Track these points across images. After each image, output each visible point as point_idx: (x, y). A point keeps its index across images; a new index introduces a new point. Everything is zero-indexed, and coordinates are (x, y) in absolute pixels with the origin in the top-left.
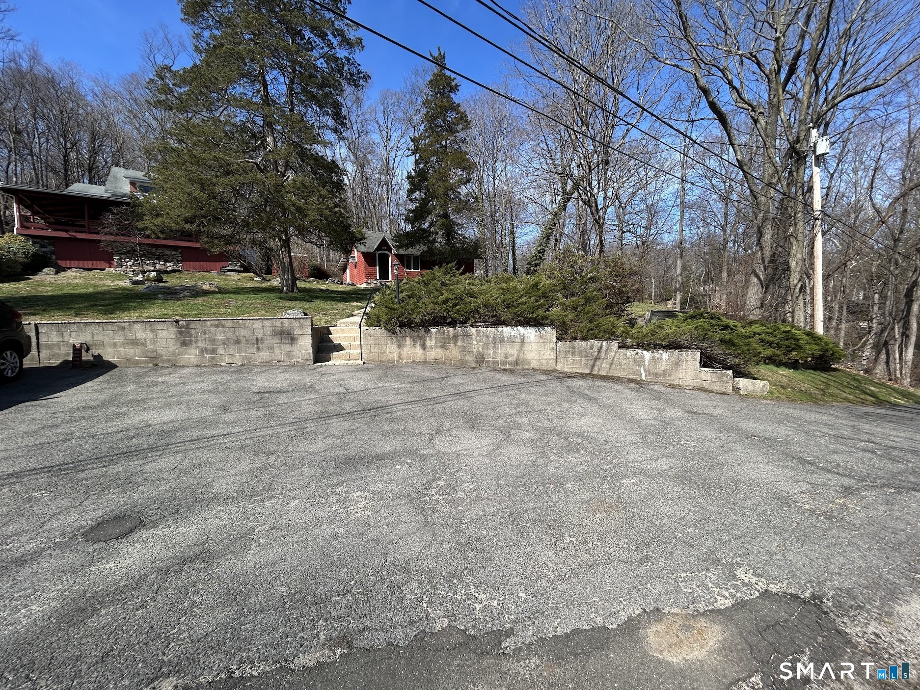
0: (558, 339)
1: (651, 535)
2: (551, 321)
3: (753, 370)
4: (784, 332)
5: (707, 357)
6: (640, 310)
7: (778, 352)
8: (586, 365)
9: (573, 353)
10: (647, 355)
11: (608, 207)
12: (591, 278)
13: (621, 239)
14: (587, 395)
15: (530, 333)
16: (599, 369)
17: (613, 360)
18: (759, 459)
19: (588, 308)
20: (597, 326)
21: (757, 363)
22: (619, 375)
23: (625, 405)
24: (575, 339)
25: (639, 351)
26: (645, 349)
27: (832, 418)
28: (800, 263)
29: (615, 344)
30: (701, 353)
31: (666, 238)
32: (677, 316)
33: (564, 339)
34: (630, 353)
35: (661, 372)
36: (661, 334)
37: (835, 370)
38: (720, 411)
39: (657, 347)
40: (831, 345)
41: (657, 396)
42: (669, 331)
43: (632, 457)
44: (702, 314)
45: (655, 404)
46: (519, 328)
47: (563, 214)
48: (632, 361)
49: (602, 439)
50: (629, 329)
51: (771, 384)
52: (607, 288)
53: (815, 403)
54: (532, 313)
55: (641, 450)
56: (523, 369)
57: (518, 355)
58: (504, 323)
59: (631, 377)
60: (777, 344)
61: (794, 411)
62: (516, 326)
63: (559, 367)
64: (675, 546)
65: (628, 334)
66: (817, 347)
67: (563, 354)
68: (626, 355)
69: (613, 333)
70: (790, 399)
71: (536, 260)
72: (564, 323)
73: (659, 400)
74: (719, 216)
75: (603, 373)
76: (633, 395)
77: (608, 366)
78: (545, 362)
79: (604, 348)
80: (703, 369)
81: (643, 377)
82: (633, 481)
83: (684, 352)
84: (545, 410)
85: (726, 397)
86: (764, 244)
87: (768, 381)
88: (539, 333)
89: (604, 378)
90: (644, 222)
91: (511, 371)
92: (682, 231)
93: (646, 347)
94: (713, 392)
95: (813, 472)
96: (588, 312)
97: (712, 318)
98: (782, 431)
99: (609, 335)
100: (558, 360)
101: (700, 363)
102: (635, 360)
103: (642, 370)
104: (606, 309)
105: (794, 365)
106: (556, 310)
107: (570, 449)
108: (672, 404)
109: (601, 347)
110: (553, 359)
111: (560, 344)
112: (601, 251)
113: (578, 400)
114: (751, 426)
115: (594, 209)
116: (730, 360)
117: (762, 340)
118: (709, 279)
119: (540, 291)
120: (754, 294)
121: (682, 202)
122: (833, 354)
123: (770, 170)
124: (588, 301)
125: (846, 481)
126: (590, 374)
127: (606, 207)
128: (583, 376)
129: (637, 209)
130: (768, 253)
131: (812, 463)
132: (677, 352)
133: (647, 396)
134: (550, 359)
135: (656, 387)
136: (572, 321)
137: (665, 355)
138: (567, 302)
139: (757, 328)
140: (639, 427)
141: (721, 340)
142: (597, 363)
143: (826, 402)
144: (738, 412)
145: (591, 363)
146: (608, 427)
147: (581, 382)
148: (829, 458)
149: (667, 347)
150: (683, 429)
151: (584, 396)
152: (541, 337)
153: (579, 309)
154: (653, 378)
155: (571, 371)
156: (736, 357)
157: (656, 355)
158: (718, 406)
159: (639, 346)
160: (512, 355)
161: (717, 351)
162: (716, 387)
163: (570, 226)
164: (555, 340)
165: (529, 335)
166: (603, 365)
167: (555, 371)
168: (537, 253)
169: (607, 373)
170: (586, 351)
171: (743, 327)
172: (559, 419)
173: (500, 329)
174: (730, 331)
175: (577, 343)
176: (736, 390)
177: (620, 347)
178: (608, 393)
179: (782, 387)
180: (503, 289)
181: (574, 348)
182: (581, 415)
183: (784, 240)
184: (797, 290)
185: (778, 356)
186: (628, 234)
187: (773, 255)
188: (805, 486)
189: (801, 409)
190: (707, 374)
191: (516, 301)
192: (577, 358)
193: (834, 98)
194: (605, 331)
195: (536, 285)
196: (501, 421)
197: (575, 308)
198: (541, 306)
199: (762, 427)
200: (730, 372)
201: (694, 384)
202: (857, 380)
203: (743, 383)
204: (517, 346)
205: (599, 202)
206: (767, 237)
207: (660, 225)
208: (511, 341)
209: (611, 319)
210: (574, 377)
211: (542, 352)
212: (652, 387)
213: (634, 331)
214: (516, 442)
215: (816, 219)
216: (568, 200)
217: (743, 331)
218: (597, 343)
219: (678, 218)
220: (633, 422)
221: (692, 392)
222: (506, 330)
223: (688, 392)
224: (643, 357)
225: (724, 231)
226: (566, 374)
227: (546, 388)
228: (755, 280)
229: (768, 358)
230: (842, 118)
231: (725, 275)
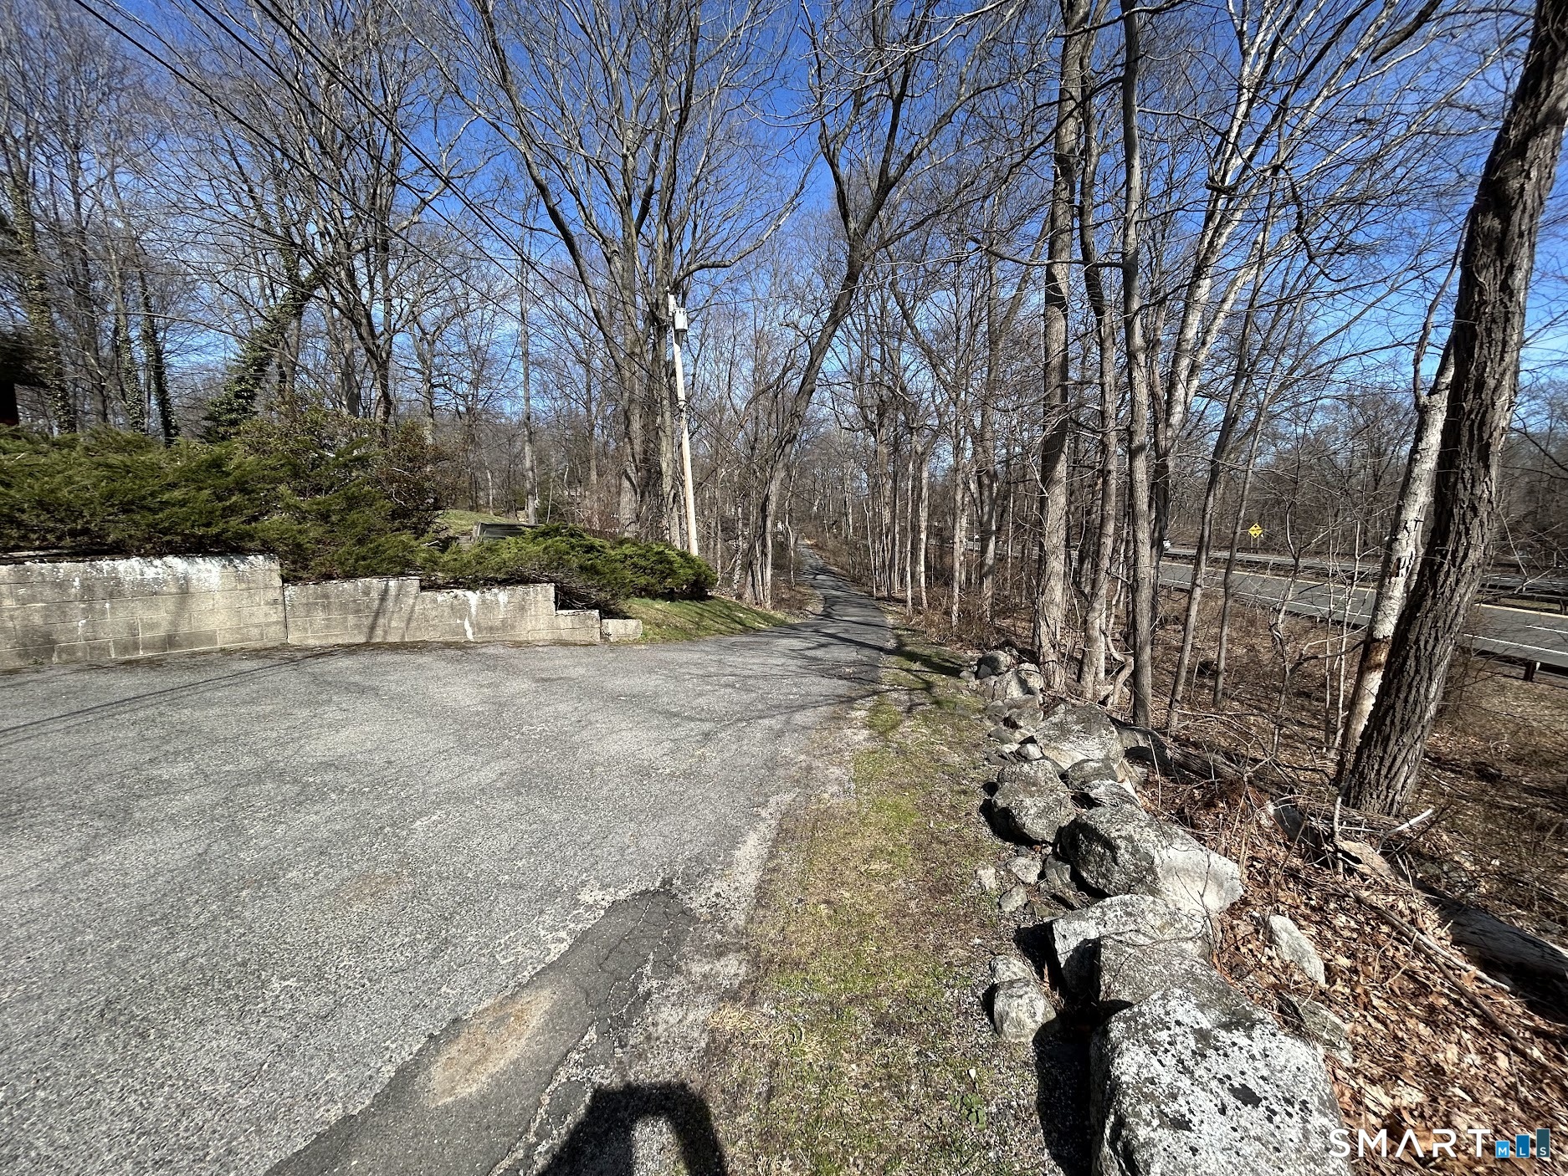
0: (285, 580)
1: (457, 898)
2: (264, 542)
3: (624, 605)
4: (658, 553)
5: (566, 594)
6: (463, 522)
7: (653, 581)
8: (358, 626)
9: (326, 607)
10: (473, 597)
11: (395, 332)
12: (358, 459)
13: (430, 396)
14: (356, 684)
15: (208, 572)
16: (386, 632)
17: (412, 611)
18: (623, 725)
19: (354, 516)
20: (376, 551)
21: (628, 597)
22: (426, 638)
23: (433, 688)
24: (329, 577)
25: (459, 592)
26: (469, 589)
27: (703, 655)
28: (671, 466)
29: (413, 583)
30: (556, 587)
31: (507, 407)
32: (523, 533)
33: (301, 579)
34: (442, 597)
35: (498, 623)
36: (494, 560)
37: (711, 598)
38: (581, 671)
39: (490, 583)
40: (704, 568)
41: (492, 663)
42: (505, 556)
43: (438, 776)
44: (557, 529)
45: (488, 677)
46: (170, 559)
47: (294, 324)
48: (447, 610)
49: (379, 759)
50: (437, 554)
51: (645, 622)
52: (391, 479)
53: (690, 640)
54: (208, 525)
55: (455, 759)
56: (193, 655)
57: (174, 624)
58: (120, 550)
59: (449, 638)
60: (652, 569)
61: (667, 654)
62: (160, 555)
63: (294, 638)
64: (496, 898)
65: (436, 563)
66: (691, 572)
67: (301, 611)
68: (435, 601)
69: (408, 564)
70: (666, 640)
71: (231, 411)
72: (299, 546)
73: (494, 671)
74: (580, 386)
75: (394, 638)
76: (450, 668)
77: (403, 625)
78: (255, 632)
79: (393, 591)
80: (559, 612)
81: (470, 636)
82: (435, 818)
83: (531, 588)
84: (247, 734)
85: (592, 649)
86: (633, 435)
87: (641, 618)
88: (231, 569)
89: (395, 648)
90: (468, 375)
91: (153, 664)
92: (528, 400)
93: (472, 585)
94: (576, 645)
95: (678, 725)
96: (354, 524)
97: (572, 536)
98: (652, 682)
99: (402, 567)
100: (290, 625)
101: (556, 603)
102: (452, 607)
103: (467, 625)
104: (394, 519)
105: (670, 596)
106: (275, 521)
107: (306, 797)
108: (512, 671)
109: (386, 590)
110: (277, 623)
111: (291, 590)
112: (387, 413)
113: (335, 698)
114: (619, 683)
115: (364, 331)
116: (595, 595)
117: (635, 565)
118: (576, 480)
119: (230, 479)
120: (627, 503)
121: (526, 354)
122: (706, 579)
123: (631, 336)
124: (353, 502)
125: (707, 726)
126: (367, 644)
127: (391, 331)
128: (351, 649)
129: (455, 349)
130: (638, 448)
131: (676, 715)
132: (520, 589)
133: (475, 666)
134: (268, 625)
135: (491, 650)
136: (318, 542)
137: (502, 596)
138: (305, 504)
139: (628, 549)
140: (455, 721)
141: (581, 567)
142: (381, 621)
143: (700, 637)
144: (605, 667)
145: (367, 622)
146: (396, 735)
147: (344, 663)
148: (694, 704)
149: (503, 583)
150: (529, 707)
151: (349, 688)
152: (240, 578)
153: (334, 518)
154: (486, 636)
155: (324, 643)
156: (601, 590)
157: (488, 595)
158: (580, 664)
159: (457, 584)
160: (152, 626)
161: (577, 583)
162: (580, 636)
163: (315, 354)
164: (278, 582)
165: (203, 575)
166: (394, 624)
167: (285, 646)
168: (231, 395)
169: (403, 636)
170: (355, 601)
171: (613, 548)
172: (284, 745)
173: (105, 564)
174: (597, 554)
175: (332, 586)
176: (605, 636)
177: (423, 588)
178: (399, 675)
179: (658, 626)
180: (109, 466)
181: (326, 596)
182: (335, 727)
183: (653, 433)
184: (671, 500)
185: (653, 585)
186: (441, 390)
187: (645, 452)
188: (668, 745)
189: (674, 650)
190: (566, 619)
191: (153, 494)
192: (335, 615)
193: (689, 264)
194: (391, 560)
195: (216, 464)
196: (101, 789)
197: (325, 517)
198: (233, 510)
199: (631, 682)
200: (596, 613)
201: (549, 637)
202: (728, 608)
203: (613, 626)
204: (171, 604)
205: (375, 320)
206: (636, 425)
207: (494, 384)
208: (148, 592)
209: (404, 538)
210: (330, 654)
211: (245, 611)
212: (484, 650)
213: (446, 557)
214: (151, 825)
215: (682, 411)
216: (306, 298)
217: (613, 553)
218: (375, 583)
219: (522, 377)
220: (443, 714)
221: (545, 649)
222: (129, 568)
223: (540, 649)
224: (466, 602)
225: (589, 410)
226: (312, 649)
227: (255, 687)
228: (626, 484)
229: (642, 589)
230: (698, 291)
231: (594, 476)
